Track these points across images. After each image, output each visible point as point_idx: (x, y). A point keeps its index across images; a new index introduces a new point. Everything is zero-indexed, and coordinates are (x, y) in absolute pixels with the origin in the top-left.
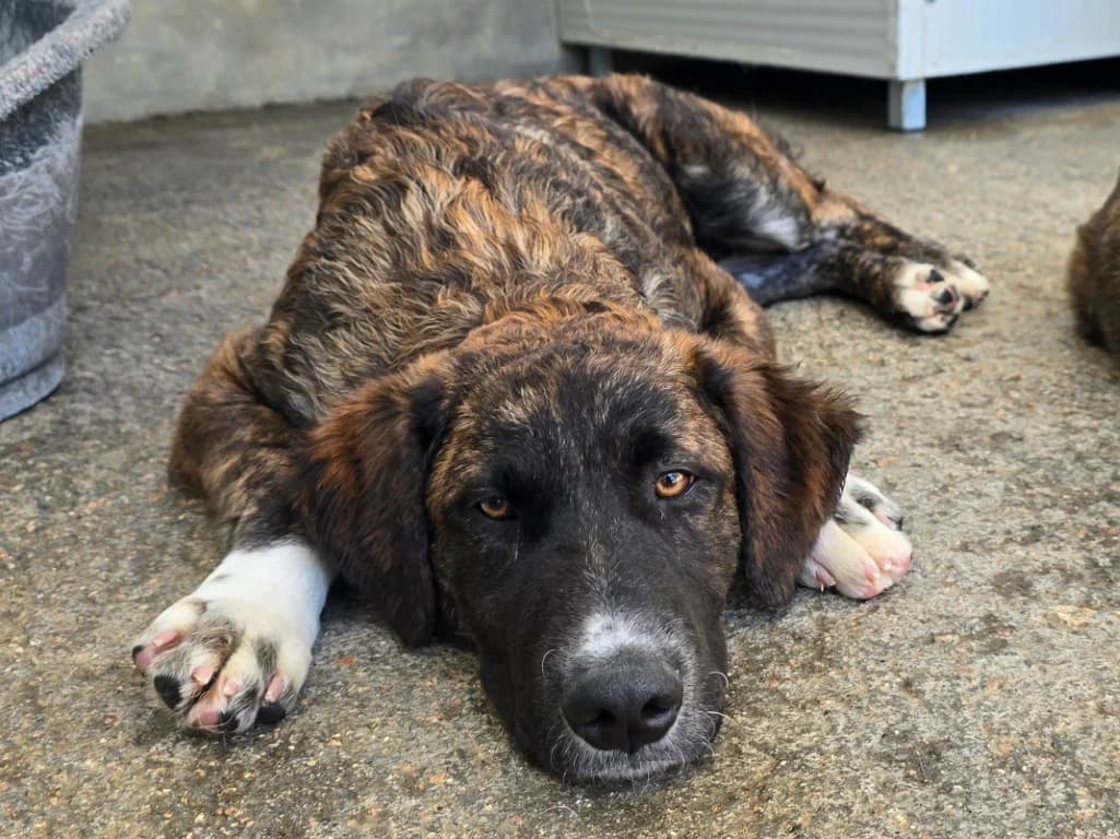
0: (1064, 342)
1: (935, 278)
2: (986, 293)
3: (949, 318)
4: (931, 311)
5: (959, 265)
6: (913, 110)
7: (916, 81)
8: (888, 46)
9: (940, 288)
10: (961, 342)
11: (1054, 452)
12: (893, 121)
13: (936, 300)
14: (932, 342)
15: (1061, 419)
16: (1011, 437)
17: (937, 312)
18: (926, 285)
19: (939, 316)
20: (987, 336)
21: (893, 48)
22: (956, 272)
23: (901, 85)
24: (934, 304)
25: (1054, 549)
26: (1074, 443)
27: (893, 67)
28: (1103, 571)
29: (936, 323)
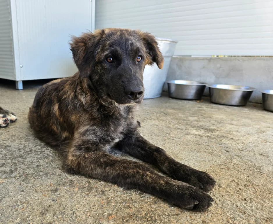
0: (27, 128)
1: (3, 117)
2: (16, 119)
3: (6, 124)
4: (2, 123)
5: (11, 114)
6: (20, 86)
7: (20, 81)
8: (14, 75)
9: (4, 119)
10: (9, 128)
11: (15, 149)
12: (17, 88)
13: (4, 121)
14: (3, 129)
15: (19, 142)
16: (9, 146)
17: (4, 123)
18: (2, 118)
19: (4, 124)
20: (14, 127)
21: (15, 75)
22: (10, 116)
23: (18, 81)
24: (3, 122)
25: (5, 168)
26: (19, 147)
27: (15, 78)
28: (12, 171)
29: (4, 125)
